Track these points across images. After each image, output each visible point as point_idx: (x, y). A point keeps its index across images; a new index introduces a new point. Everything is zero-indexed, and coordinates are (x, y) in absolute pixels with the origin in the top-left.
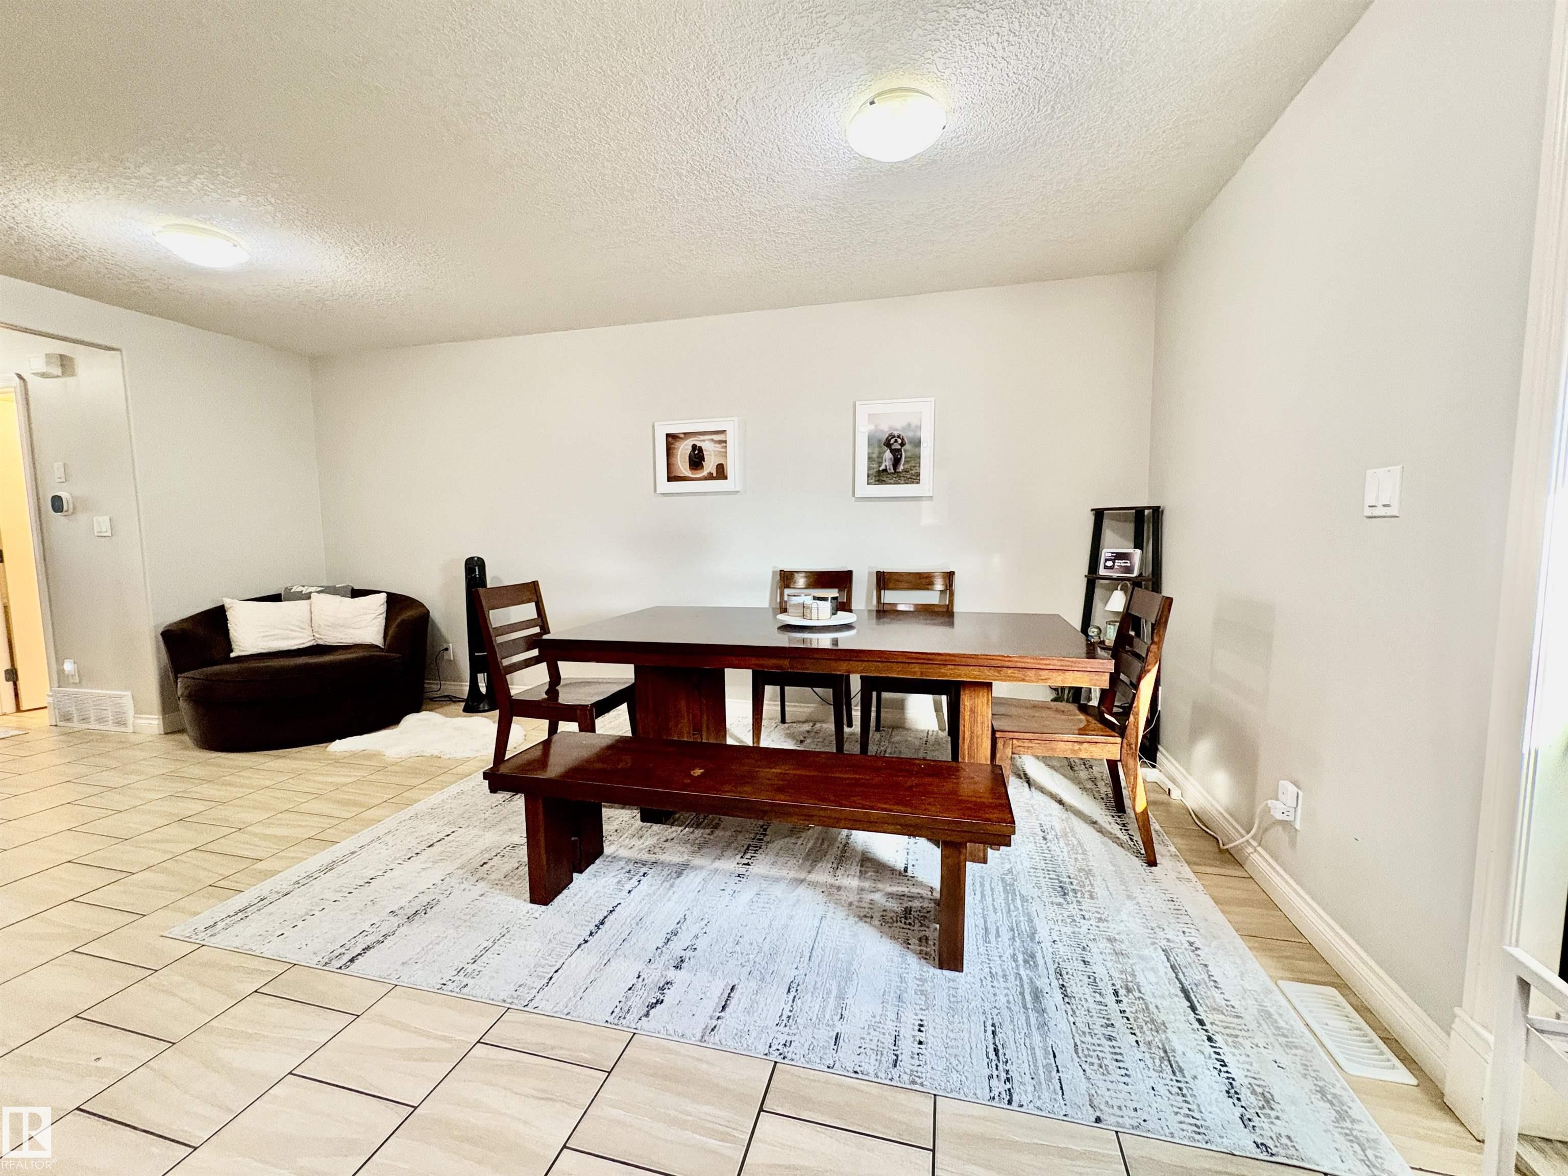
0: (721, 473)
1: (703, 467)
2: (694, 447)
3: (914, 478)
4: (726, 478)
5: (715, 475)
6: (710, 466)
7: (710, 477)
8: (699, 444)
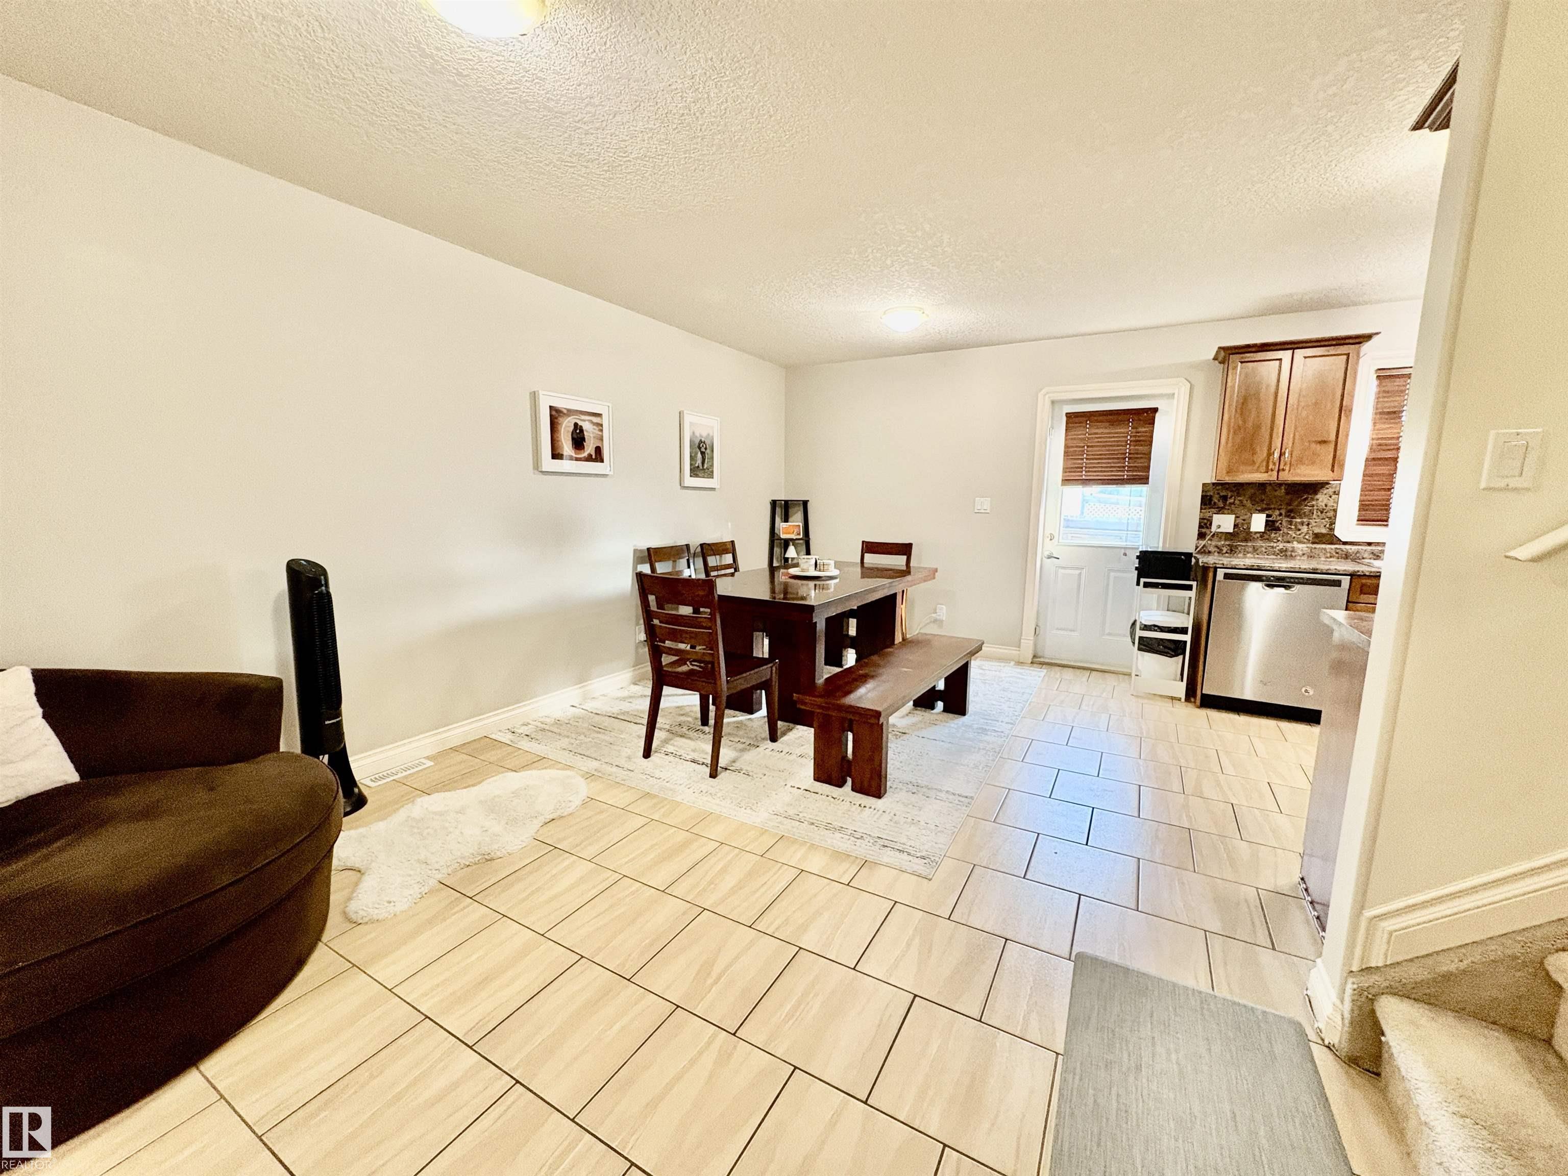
0: (598, 456)
1: (584, 448)
2: (576, 425)
3: (711, 475)
4: (602, 461)
5: (594, 457)
6: (589, 449)
7: (589, 459)
8: (580, 423)
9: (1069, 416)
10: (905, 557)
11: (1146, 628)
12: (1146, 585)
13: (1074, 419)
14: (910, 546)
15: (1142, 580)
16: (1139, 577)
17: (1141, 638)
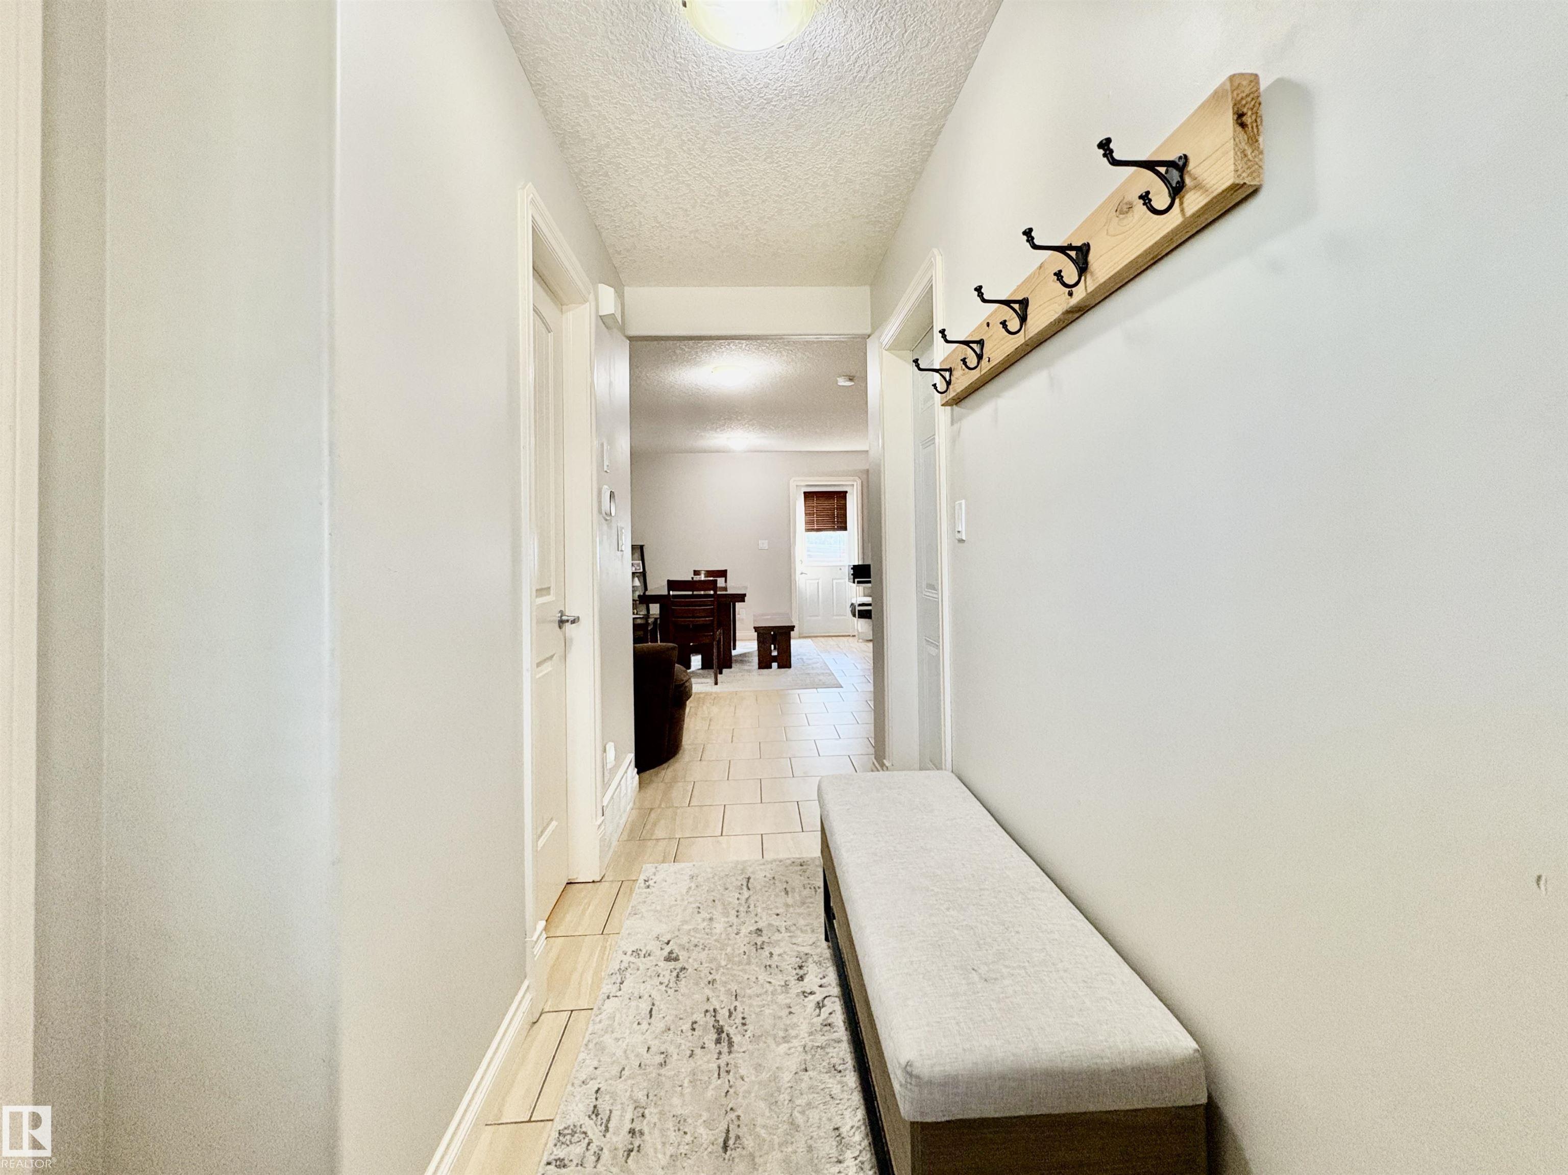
9: (805, 493)
10: (724, 579)
11: (860, 605)
12: (859, 582)
13: (808, 495)
14: (725, 571)
15: (856, 580)
16: (854, 579)
17: (859, 611)
